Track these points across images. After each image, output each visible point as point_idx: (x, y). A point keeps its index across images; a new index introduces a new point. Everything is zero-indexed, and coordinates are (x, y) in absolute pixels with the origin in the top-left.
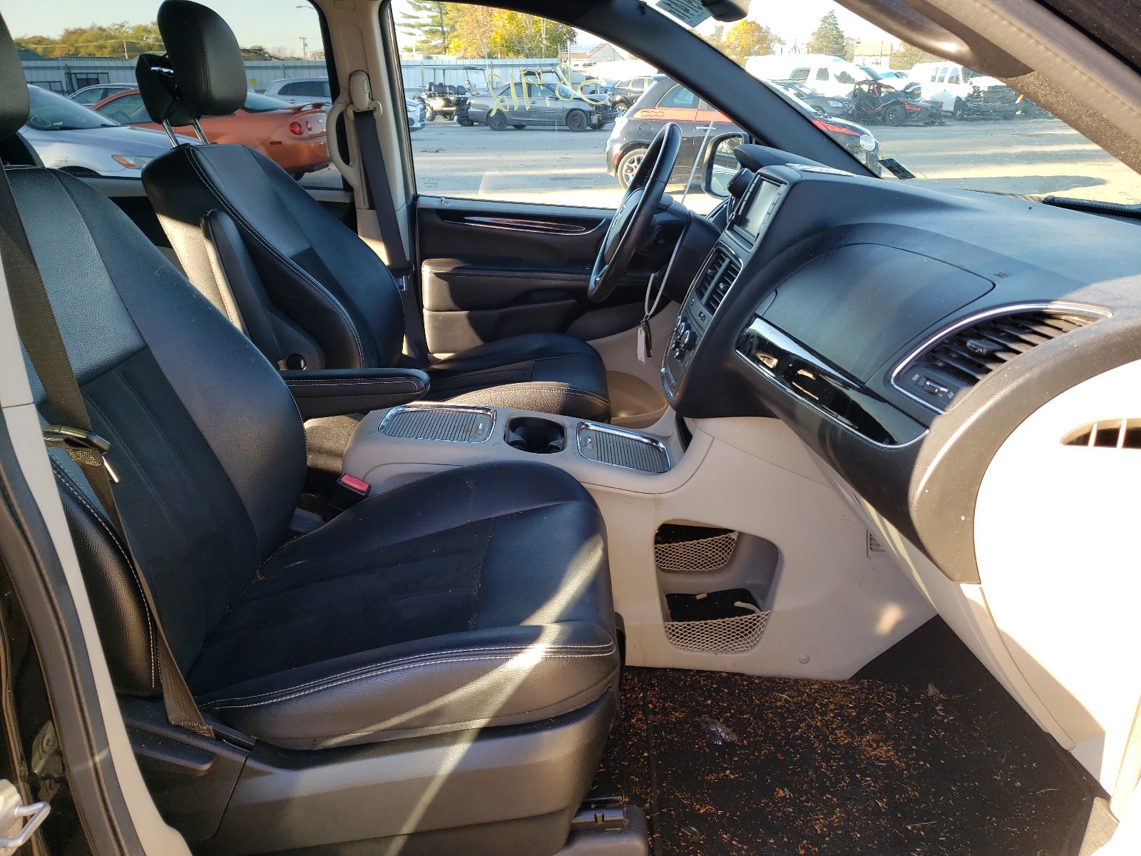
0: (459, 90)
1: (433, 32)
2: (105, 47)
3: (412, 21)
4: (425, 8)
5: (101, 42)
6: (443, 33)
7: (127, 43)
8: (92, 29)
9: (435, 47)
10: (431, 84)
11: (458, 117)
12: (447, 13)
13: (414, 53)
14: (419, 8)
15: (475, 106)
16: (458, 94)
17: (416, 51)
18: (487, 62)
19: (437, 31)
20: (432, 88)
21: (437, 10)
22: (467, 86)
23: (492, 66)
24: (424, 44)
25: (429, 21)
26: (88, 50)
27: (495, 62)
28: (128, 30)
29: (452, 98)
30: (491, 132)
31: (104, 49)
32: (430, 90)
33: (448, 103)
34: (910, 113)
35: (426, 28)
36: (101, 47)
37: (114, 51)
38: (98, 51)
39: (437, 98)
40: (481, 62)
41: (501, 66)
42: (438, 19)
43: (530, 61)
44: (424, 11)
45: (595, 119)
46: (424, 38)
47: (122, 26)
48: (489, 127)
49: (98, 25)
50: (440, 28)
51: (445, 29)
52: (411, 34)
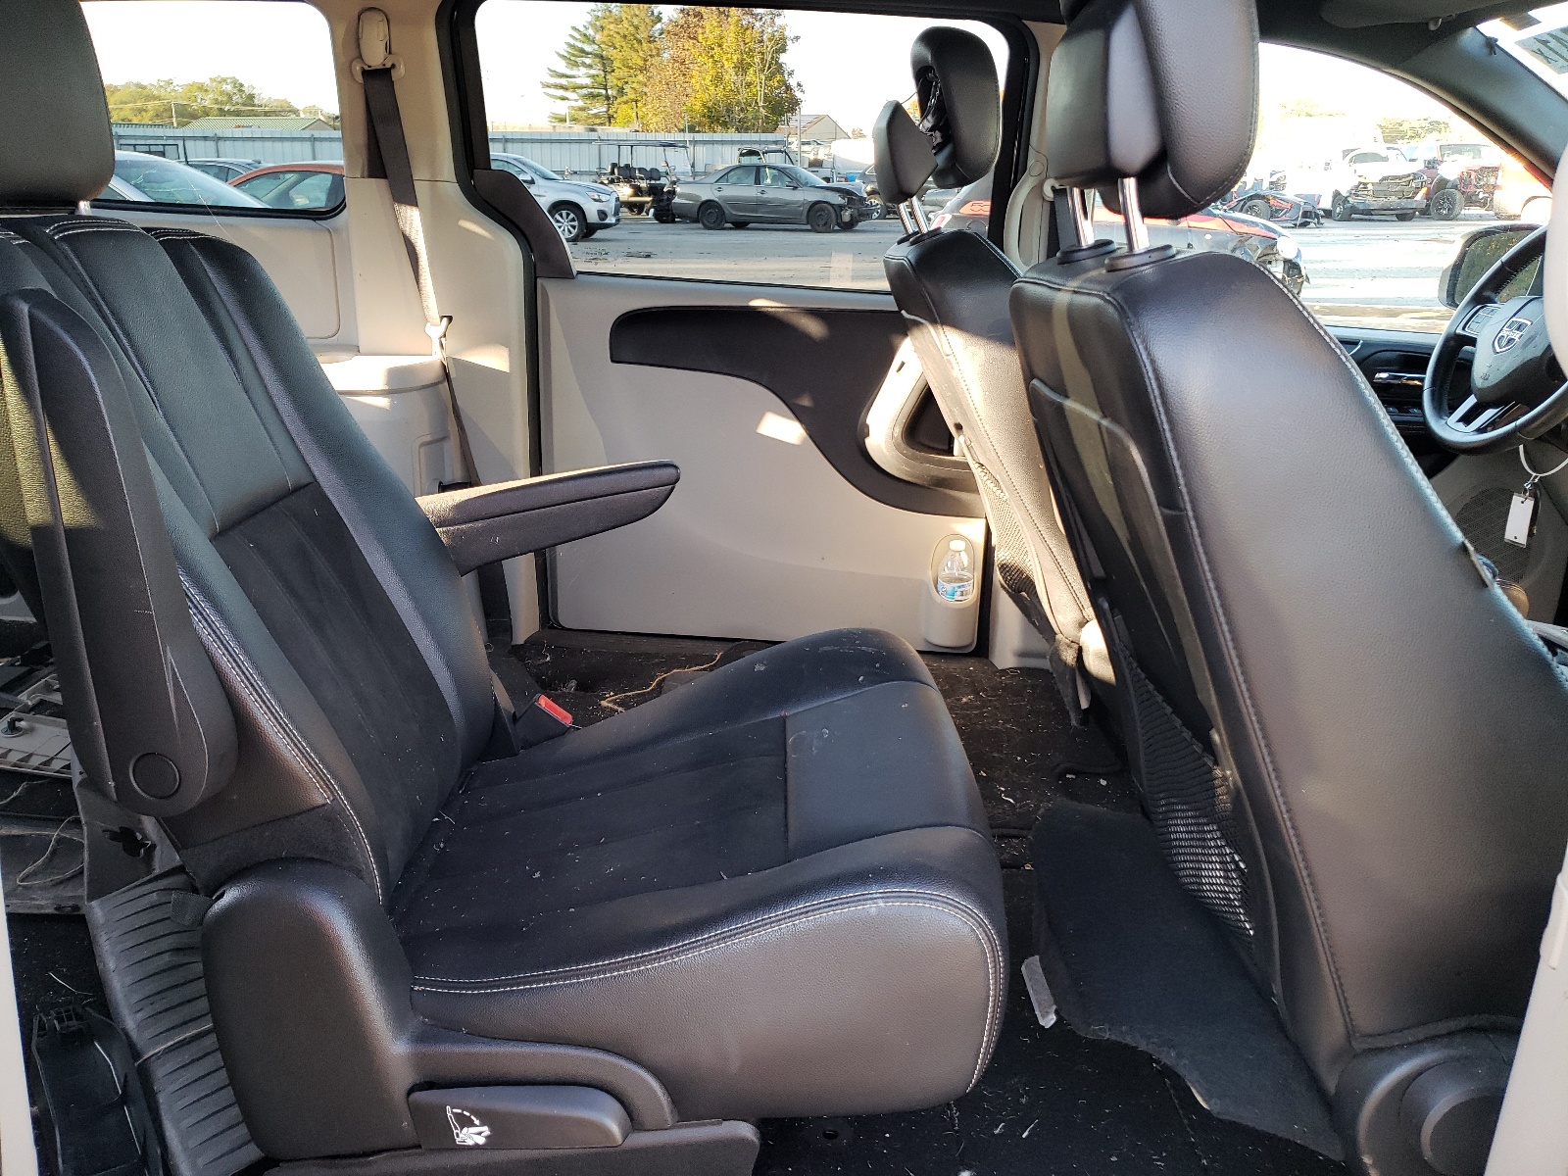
0: (653, 174)
1: (593, 96)
2: (145, 111)
3: (564, 81)
4: (584, 64)
5: (139, 104)
6: (608, 98)
7: (176, 105)
8: (128, 85)
9: (596, 116)
10: (614, 165)
11: (656, 210)
12: (613, 71)
13: (568, 124)
14: (576, 64)
15: (682, 196)
16: (651, 179)
17: (571, 121)
18: (688, 136)
19: (599, 95)
20: (616, 171)
21: (600, 66)
22: (662, 169)
23: (695, 143)
24: (580, 112)
25: (588, 81)
26: (122, 114)
27: (698, 137)
28: (176, 88)
29: (643, 184)
30: (702, 231)
31: (144, 113)
32: (613, 173)
33: (638, 191)
34: (1277, 211)
35: (585, 91)
36: (141, 111)
37: (157, 115)
38: (136, 115)
39: (621, 184)
40: (679, 137)
41: (704, 142)
42: (600, 79)
43: (746, 137)
44: (581, 68)
45: (846, 216)
46: (580, 103)
47: (169, 83)
48: (700, 225)
49: (135, 82)
50: (604, 92)
51: (610, 92)
52: (563, 99)
